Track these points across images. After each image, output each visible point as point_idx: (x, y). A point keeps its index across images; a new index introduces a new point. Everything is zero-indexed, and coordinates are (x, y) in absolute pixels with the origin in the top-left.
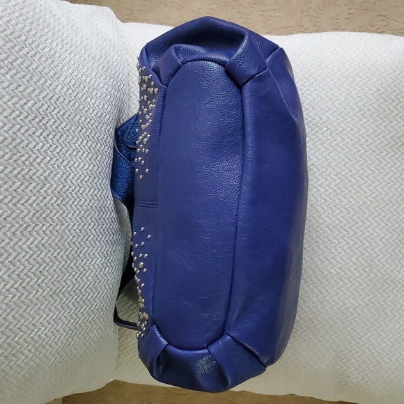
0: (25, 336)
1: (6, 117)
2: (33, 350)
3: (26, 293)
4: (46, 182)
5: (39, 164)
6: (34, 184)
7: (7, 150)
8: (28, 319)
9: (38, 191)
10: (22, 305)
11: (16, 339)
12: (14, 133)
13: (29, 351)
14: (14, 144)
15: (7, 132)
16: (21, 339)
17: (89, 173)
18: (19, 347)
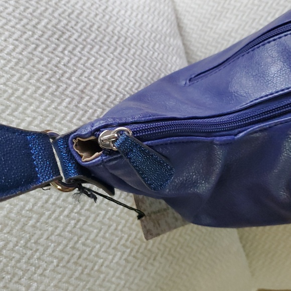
0: (107, 263)
1: (17, 40)
2: (123, 276)
3: (93, 216)
4: (84, 95)
5: (69, 78)
6: (68, 100)
7: (24, 71)
8: (104, 243)
9: (76, 106)
10: (91, 229)
11: (96, 268)
12: (29, 53)
13: (119, 278)
14: (31, 64)
15: (21, 53)
16: (103, 267)
17: (139, 80)
18: (102, 276)
